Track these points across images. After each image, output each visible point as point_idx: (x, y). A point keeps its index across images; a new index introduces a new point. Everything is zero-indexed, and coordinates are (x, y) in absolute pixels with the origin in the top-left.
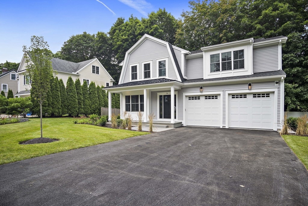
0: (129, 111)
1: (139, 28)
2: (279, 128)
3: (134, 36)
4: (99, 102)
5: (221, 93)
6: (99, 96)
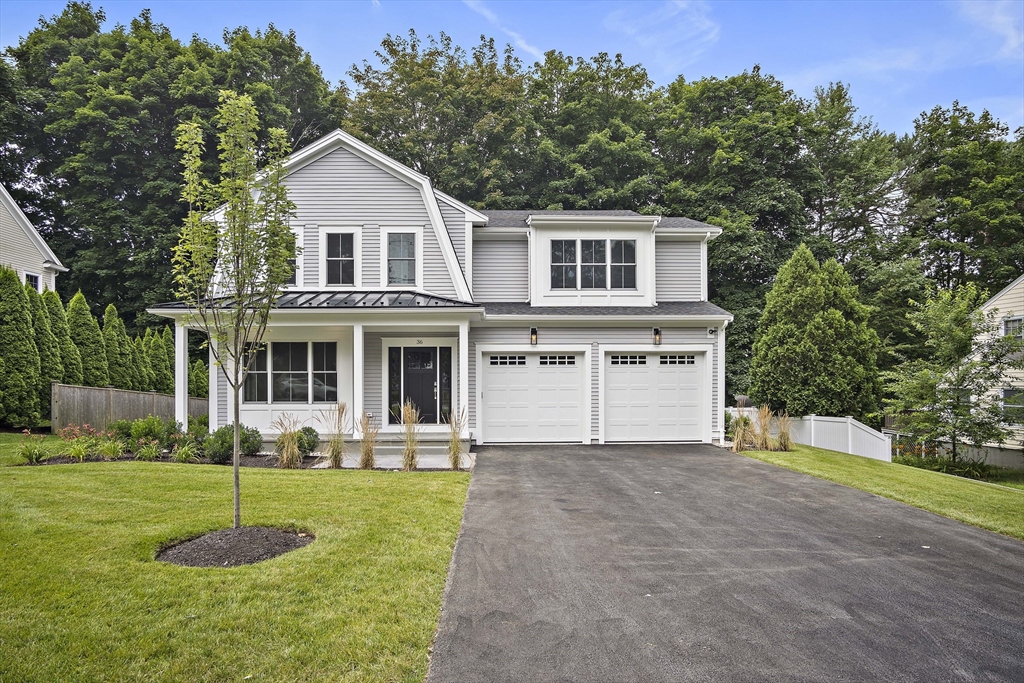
0: (263, 398)
1: (189, 76)
2: (716, 436)
3: (163, 100)
4: (42, 360)
5: (587, 349)
6: (40, 331)
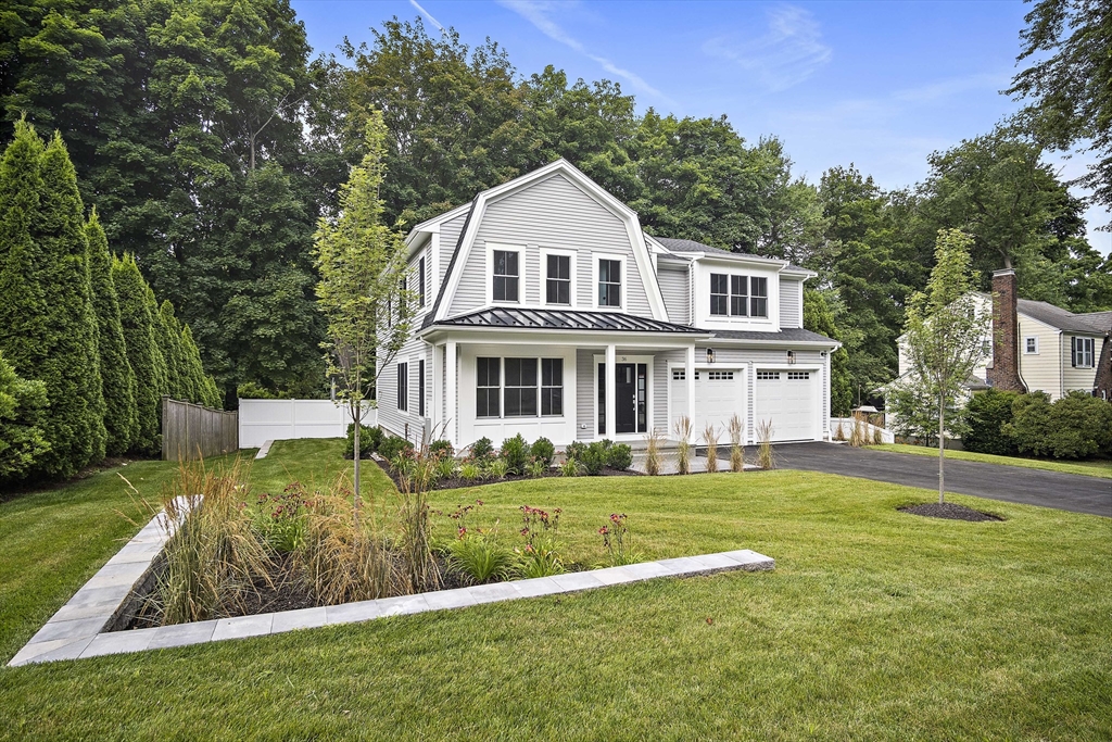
2: (826, 435)
5: (745, 367)
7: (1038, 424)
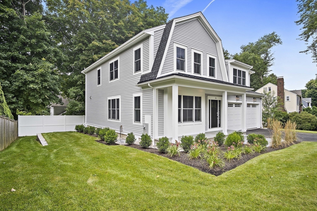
7: (298, 121)
